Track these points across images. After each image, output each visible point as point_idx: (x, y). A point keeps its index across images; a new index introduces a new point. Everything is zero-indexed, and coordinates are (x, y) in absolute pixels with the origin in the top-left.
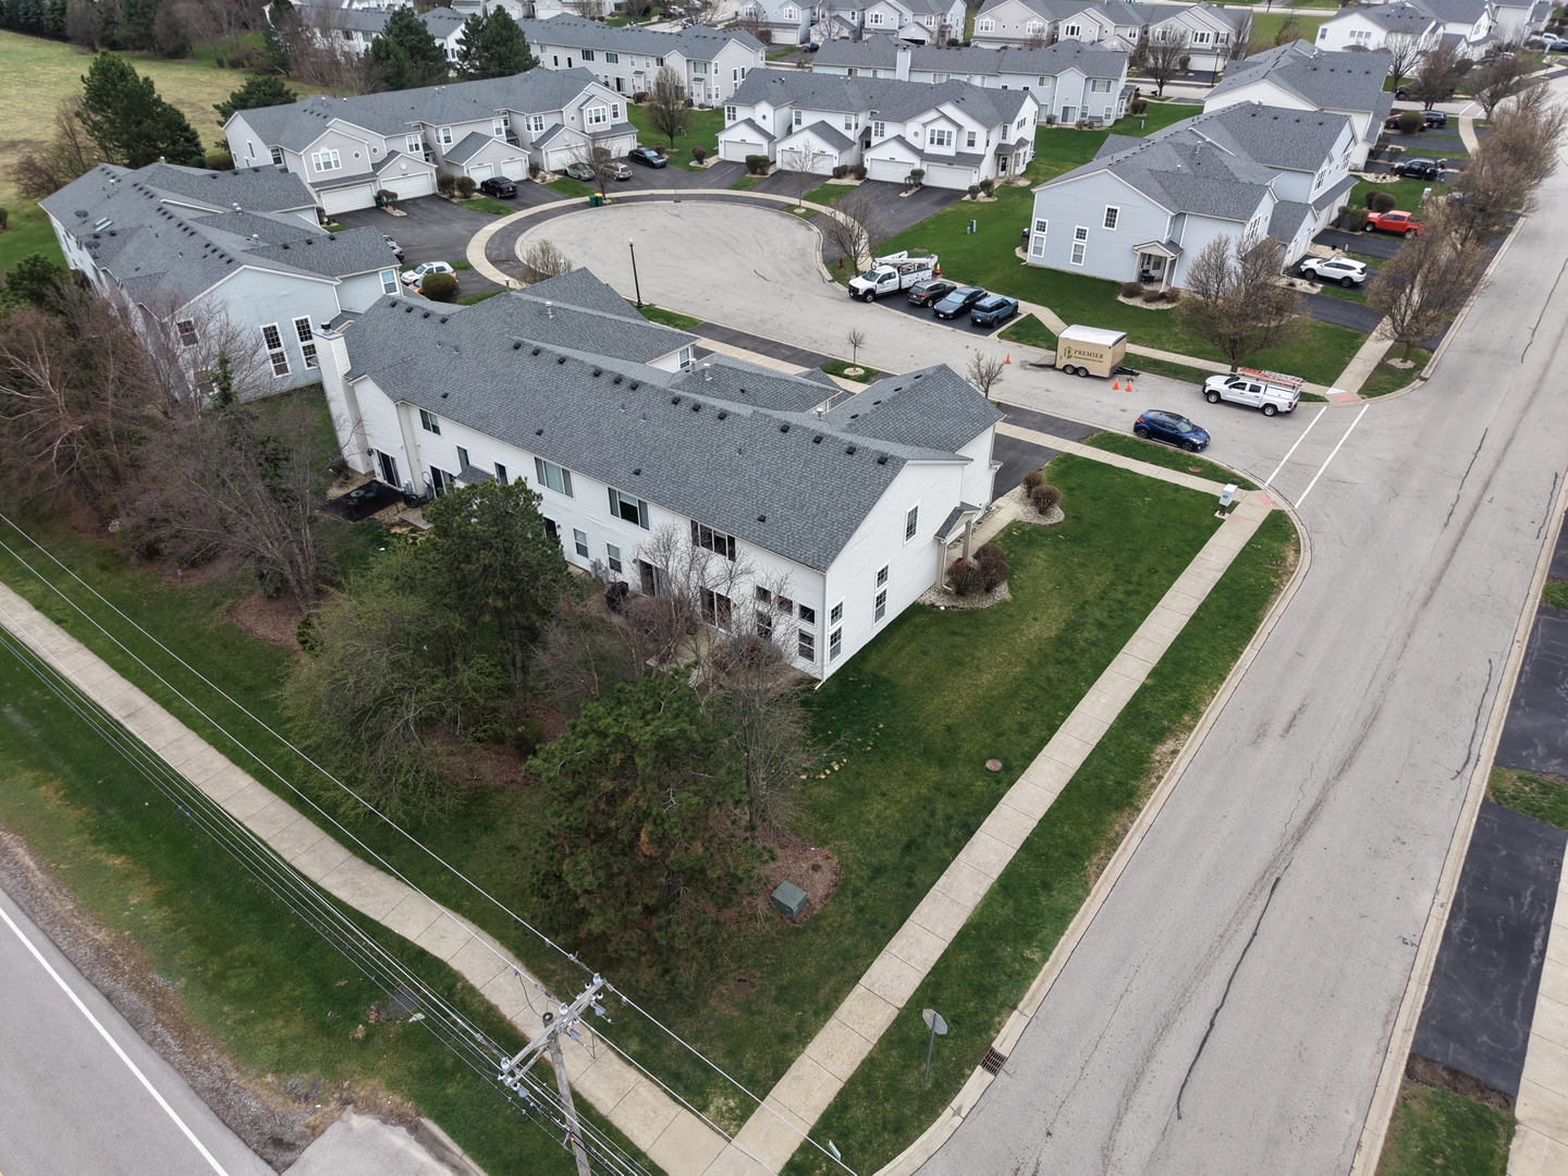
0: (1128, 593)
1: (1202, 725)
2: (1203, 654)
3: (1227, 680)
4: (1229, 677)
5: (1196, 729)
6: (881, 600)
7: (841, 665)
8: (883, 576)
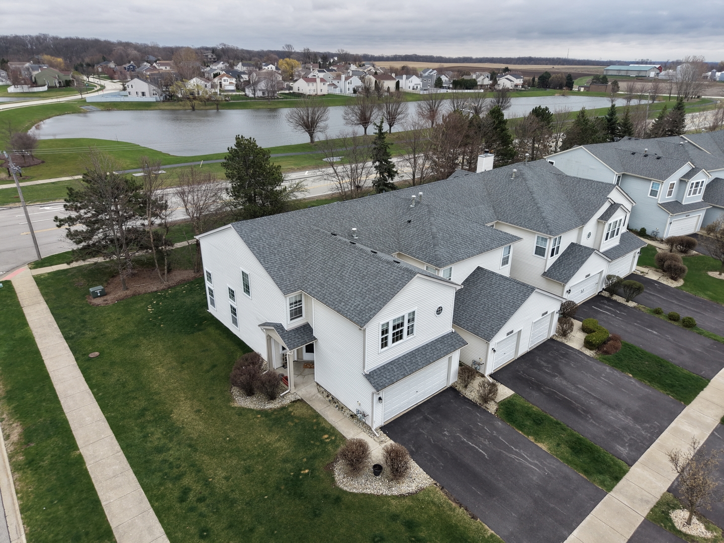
0: (186, 491)
1: (5, 467)
2: (61, 510)
3: (18, 512)
4: (19, 516)
5: (7, 460)
6: (234, 311)
7: (215, 316)
8: (232, 294)
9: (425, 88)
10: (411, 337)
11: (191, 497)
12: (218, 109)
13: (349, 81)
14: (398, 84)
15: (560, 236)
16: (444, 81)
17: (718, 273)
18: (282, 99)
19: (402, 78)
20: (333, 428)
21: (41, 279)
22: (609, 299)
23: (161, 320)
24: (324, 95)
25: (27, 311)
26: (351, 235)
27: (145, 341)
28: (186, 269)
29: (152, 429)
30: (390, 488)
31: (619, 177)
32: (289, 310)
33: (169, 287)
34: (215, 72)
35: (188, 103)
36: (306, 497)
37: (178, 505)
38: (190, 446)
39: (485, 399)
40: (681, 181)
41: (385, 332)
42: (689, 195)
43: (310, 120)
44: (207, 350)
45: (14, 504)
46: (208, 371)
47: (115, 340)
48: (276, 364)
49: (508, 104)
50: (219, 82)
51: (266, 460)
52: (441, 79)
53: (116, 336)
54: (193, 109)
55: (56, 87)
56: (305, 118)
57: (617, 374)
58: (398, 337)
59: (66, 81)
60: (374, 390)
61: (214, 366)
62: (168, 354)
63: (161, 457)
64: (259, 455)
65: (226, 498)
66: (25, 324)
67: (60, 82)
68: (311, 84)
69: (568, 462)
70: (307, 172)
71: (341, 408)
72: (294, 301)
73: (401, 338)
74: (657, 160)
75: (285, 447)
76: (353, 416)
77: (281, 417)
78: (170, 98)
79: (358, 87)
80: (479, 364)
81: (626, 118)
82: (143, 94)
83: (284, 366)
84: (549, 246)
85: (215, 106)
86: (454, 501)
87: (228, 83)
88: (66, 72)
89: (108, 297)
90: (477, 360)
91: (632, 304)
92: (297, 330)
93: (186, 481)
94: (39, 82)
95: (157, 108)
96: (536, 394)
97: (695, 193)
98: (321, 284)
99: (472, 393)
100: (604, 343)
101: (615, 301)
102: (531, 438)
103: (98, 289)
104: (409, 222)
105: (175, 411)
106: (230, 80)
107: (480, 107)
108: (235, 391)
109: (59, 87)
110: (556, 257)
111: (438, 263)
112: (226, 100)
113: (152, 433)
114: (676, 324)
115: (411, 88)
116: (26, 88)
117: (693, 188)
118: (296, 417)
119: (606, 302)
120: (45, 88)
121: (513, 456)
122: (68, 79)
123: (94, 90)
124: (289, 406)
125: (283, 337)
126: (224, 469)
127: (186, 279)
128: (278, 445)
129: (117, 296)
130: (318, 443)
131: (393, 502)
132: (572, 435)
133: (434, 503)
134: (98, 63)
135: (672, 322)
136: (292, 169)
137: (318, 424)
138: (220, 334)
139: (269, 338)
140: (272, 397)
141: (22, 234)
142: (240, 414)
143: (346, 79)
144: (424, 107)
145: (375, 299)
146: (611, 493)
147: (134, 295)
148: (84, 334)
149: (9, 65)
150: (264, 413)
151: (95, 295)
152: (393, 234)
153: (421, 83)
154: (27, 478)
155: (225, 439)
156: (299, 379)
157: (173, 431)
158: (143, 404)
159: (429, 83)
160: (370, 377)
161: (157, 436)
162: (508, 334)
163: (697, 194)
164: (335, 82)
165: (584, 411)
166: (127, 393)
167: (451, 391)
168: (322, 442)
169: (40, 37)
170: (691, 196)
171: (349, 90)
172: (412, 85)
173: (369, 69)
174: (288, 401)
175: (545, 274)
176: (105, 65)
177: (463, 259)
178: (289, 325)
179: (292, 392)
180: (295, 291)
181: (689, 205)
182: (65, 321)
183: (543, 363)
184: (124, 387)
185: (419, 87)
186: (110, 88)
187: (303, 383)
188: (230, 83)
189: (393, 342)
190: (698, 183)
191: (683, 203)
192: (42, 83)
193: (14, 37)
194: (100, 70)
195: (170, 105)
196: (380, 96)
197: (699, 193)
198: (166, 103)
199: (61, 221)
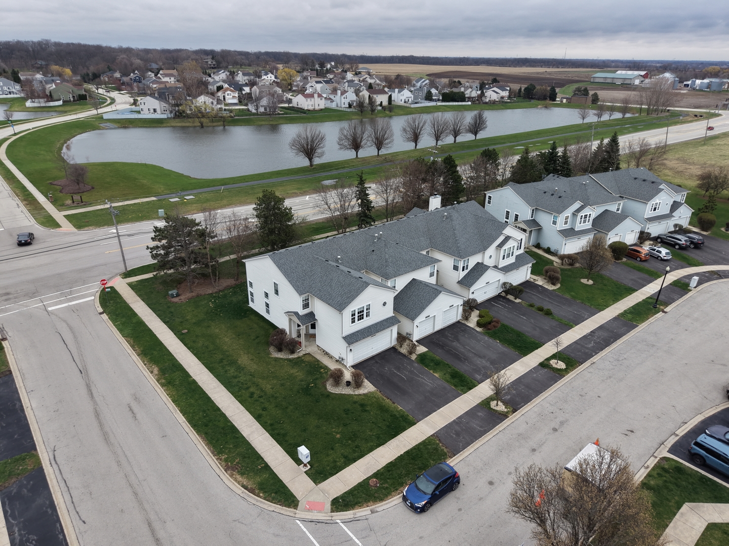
0: (252, 394)
6: (267, 305)
7: (254, 309)
8: (267, 295)
9: (416, 101)
10: (368, 318)
11: (255, 396)
12: (224, 126)
13: (344, 96)
14: (390, 97)
15: (468, 258)
16: (434, 94)
17: (587, 280)
18: (283, 114)
19: (394, 92)
20: (327, 367)
21: (133, 285)
22: (504, 298)
23: (220, 311)
24: (321, 110)
25: (132, 306)
26: (337, 260)
27: (213, 324)
28: (228, 278)
29: (229, 368)
30: (354, 391)
31: (533, 210)
32: (302, 304)
33: (220, 291)
34: (218, 85)
35: (197, 120)
36: (312, 395)
37: (250, 399)
38: (251, 375)
39: (411, 353)
40: (573, 214)
41: (353, 315)
42: (580, 223)
43: (309, 147)
44: (252, 328)
45: (168, 399)
46: (254, 340)
47: (194, 323)
48: (294, 335)
49: (484, 126)
50: (222, 95)
51: (291, 381)
52: (431, 92)
53: (194, 321)
54: (202, 126)
55: (70, 101)
56: (305, 145)
57: (491, 340)
58: (361, 318)
59: (79, 95)
60: (347, 345)
61: (258, 337)
62: (229, 331)
63: (237, 380)
64: (287, 378)
65: (273, 396)
66: (135, 314)
67: (73, 97)
68: (309, 100)
69: (448, 381)
70: (308, 196)
71: (331, 357)
72: (304, 299)
73: (363, 318)
74: (558, 199)
75: (301, 375)
76: (337, 361)
77: (298, 362)
78: (180, 115)
79: (353, 101)
80: (410, 335)
81: (565, 152)
82: (155, 110)
83: (299, 336)
84: (461, 265)
85: (222, 123)
86: (386, 397)
87: (231, 97)
88: (79, 87)
89: (182, 297)
90: (409, 332)
91: (518, 301)
92: (306, 315)
93: (252, 390)
94: (55, 96)
95: (168, 125)
96: (440, 351)
97: (585, 222)
98: (320, 290)
99: (404, 350)
100: (490, 323)
101: (508, 299)
102: (431, 371)
103: (174, 292)
104: (373, 251)
105: (239, 359)
106: (233, 94)
107: (459, 129)
108: (272, 349)
109: (73, 101)
110: (466, 272)
111: (387, 277)
112: (231, 117)
113: (229, 370)
114: (541, 313)
115: (403, 101)
116: (42, 103)
117: (583, 219)
118: (306, 362)
119: (501, 299)
120: (60, 103)
121: (419, 379)
122: (81, 94)
123: (106, 104)
124: (302, 356)
125: (299, 319)
126: (270, 385)
127: (230, 285)
128: (297, 374)
129: (186, 296)
130: (318, 373)
131: (355, 397)
132: (454, 370)
133: (375, 397)
134: (104, 73)
135: (539, 312)
136: (295, 193)
137: (318, 365)
138: (258, 320)
139: (290, 320)
140: (293, 352)
141: (106, 253)
142: (276, 361)
143: (342, 94)
144: (409, 131)
145: (348, 298)
146: (465, 394)
147: (198, 296)
148: (174, 320)
149: (20, 75)
150: (289, 360)
151: (173, 296)
152: (363, 259)
153: (412, 96)
154: (170, 389)
155: (269, 372)
156: (307, 343)
157: (240, 369)
158: (221, 357)
159: (420, 96)
160: (345, 338)
161: (232, 371)
162: (426, 317)
163: (587, 223)
164: (332, 97)
165: (464, 359)
166: (210, 351)
167: (393, 349)
168: (320, 372)
169: (42, 42)
170: (582, 224)
171: (344, 104)
172: (403, 98)
173: (364, 77)
174: (302, 354)
175: (459, 282)
176: (111, 75)
177: (402, 274)
178: (302, 312)
179: (304, 350)
180: (305, 293)
181: (580, 230)
182: (159, 312)
183: (449, 335)
184: (208, 348)
185: (410, 100)
186: (120, 102)
187: (310, 345)
188: (233, 97)
189: (358, 321)
190: (586, 216)
191: (576, 230)
192: (58, 98)
193: (16, 42)
194: (107, 79)
195: (180, 122)
196: (373, 111)
197: (589, 222)
198: (177, 120)
199: (151, 249)
